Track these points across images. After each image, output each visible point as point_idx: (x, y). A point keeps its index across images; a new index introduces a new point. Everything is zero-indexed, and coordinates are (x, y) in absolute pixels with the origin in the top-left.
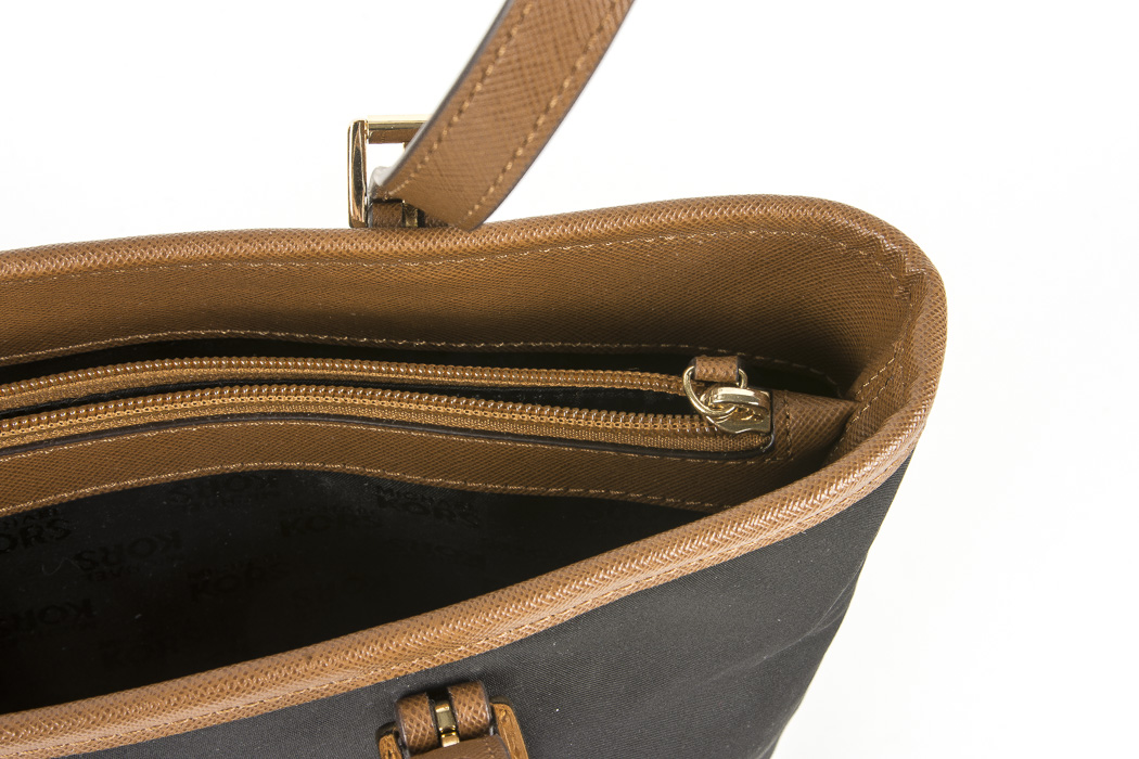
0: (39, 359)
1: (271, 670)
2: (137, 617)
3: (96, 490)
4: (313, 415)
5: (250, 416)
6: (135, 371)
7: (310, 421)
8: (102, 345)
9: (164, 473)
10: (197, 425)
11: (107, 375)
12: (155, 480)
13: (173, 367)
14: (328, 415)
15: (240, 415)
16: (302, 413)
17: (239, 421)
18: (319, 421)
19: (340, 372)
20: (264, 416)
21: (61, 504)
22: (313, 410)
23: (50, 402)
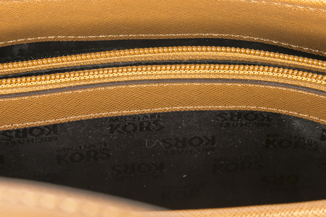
0: (161, 38)
1: (281, 211)
2: (184, 176)
3: (182, 109)
4: (302, 87)
5: (270, 83)
6: (216, 51)
7: (300, 90)
8: (193, 36)
9: (217, 105)
10: (242, 83)
11: (202, 51)
12: (212, 108)
13: (235, 52)
14: (310, 88)
15: (265, 81)
16: (296, 85)
17: (263, 84)
18: (304, 91)
19: (320, 67)
20: (277, 84)
21: (163, 113)
22: (302, 84)
23: (170, 60)
